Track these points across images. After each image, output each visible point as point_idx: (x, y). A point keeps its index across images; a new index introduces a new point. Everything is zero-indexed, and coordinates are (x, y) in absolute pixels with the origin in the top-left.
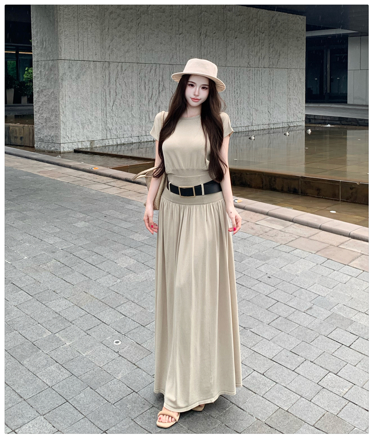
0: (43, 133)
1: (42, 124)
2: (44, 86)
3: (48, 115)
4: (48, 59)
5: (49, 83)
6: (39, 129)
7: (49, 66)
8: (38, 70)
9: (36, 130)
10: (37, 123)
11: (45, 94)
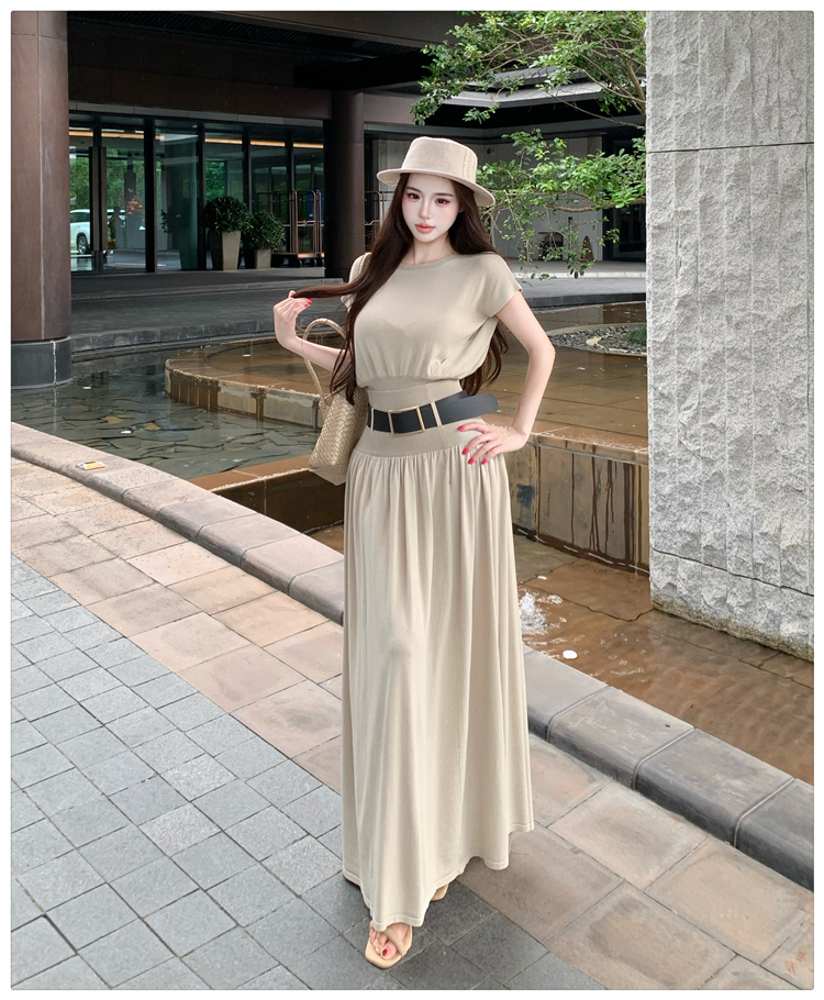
0: (716, 512)
1: (709, 462)
2: (731, 277)
3: (757, 425)
4: (768, 137)
5: (773, 261)
6: (686, 488)
7: (774, 174)
8: (682, 193)
9: (658, 488)
10: (675, 452)
11: (737, 316)
